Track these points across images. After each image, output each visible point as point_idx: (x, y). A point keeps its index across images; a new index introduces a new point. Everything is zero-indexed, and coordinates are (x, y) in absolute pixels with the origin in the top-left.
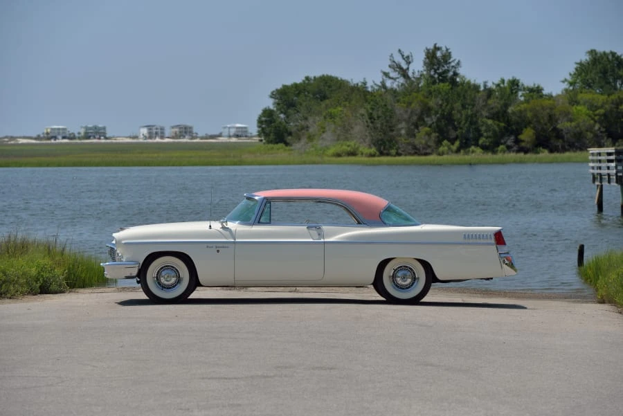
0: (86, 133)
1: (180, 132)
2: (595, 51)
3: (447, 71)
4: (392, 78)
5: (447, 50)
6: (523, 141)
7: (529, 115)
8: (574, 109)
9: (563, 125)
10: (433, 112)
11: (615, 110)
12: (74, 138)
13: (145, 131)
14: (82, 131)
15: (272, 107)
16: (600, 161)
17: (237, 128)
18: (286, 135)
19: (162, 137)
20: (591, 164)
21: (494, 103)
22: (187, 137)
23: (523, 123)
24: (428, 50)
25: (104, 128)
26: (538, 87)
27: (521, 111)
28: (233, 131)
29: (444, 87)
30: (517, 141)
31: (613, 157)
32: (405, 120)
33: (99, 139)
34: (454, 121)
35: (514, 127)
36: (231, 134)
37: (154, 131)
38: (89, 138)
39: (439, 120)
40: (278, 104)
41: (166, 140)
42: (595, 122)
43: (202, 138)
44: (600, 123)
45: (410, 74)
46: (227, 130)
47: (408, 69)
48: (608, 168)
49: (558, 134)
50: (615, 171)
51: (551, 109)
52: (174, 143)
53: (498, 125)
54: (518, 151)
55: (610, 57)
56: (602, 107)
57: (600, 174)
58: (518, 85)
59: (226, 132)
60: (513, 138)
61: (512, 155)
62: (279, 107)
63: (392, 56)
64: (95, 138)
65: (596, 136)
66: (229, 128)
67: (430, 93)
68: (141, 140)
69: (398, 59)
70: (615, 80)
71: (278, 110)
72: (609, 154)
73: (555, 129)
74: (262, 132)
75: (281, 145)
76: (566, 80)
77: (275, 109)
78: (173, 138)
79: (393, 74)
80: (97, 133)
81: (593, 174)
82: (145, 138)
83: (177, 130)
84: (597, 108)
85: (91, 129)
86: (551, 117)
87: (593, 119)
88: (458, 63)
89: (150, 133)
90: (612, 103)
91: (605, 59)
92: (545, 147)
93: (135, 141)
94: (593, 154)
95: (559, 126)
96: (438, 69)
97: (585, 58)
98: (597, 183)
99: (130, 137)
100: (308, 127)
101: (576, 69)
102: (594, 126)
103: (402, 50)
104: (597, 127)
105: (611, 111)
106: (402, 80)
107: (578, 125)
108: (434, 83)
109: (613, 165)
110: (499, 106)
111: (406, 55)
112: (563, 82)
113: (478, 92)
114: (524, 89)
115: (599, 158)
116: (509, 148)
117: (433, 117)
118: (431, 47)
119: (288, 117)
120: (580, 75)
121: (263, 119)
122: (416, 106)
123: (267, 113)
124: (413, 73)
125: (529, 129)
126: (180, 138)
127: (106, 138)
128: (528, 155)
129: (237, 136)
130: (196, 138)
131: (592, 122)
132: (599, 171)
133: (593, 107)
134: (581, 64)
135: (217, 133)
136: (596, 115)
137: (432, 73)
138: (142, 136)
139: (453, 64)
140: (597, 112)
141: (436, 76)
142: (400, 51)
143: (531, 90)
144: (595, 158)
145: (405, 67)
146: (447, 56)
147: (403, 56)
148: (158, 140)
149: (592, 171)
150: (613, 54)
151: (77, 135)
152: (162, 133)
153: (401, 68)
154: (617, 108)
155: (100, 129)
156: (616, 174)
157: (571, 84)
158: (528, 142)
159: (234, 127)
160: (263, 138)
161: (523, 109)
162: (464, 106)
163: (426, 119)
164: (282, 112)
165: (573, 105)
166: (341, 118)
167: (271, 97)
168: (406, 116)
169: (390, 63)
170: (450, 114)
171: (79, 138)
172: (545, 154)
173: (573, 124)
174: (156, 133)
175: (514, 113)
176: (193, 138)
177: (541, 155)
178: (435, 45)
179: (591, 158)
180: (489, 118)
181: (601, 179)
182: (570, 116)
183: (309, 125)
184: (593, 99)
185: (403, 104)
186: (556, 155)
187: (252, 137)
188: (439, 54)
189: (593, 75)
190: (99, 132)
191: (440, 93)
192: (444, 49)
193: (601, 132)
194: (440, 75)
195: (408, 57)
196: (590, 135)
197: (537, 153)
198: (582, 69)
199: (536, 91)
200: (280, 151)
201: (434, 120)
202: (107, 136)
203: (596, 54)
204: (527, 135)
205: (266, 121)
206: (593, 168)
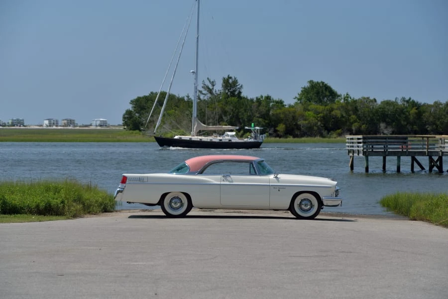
0: (12, 123)
1: (67, 123)
2: (312, 81)
3: (234, 91)
4: (204, 94)
5: (235, 78)
6: (278, 131)
7: (282, 116)
8: (307, 113)
9: (301, 122)
10: (228, 113)
11: (329, 114)
12: (5, 126)
13: (47, 122)
14: (10, 122)
15: (131, 109)
16: (353, 143)
17: (101, 121)
18: (140, 125)
19: (57, 126)
20: (347, 144)
21: (263, 109)
22: (71, 126)
23: (278, 121)
24: (224, 78)
25: (23, 120)
26: (281, 100)
27: (277, 114)
28: (98, 123)
29: (235, 99)
30: (276, 131)
31: (361, 141)
32: (212, 118)
33: (20, 126)
34: (240, 119)
35: (273, 123)
36: (97, 125)
37: (52, 122)
38: (14, 126)
39: (231, 118)
40: (135, 107)
41: (59, 128)
42: (318, 121)
43: (80, 127)
44: (321, 121)
45: (214, 92)
46: (95, 122)
47: (213, 89)
48: (358, 147)
49: (298, 127)
50: (362, 148)
51: (294, 113)
52: (64, 129)
53: (264, 122)
54: (276, 137)
55: (321, 85)
56: (321, 113)
57: (353, 150)
58: (270, 99)
59: (94, 123)
60: (273, 129)
61: (273, 139)
62: (135, 109)
63: (204, 81)
64: (17, 126)
65: (319, 129)
66: (96, 121)
67: (227, 103)
68: (45, 128)
69: (208, 83)
70: (323, 98)
71: (135, 110)
72: (359, 139)
73: (296, 125)
74: (125, 124)
75: (137, 131)
76: (296, 97)
77: (133, 110)
78: (63, 126)
79: (204, 92)
80: (18, 123)
81: (348, 150)
82: (47, 126)
83: (66, 122)
84: (319, 113)
85: (15, 120)
86: (294, 117)
87: (317, 119)
88: (241, 86)
89: (50, 123)
90: (328, 110)
91: (318, 85)
92: (291, 134)
93: (41, 128)
94: (348, 139)
95: (299, 123)
96: (230, 89)
97: (307, 85)
98: (351, 154)
99: (38, 126)
100: (153, 121)
101: (302, 91)
102: (317, 123)
103: (210, 78)
104: (319, 123)
105: (327, 115)
106: (209, 95)
107: (309, 123)
108: (228, 97)
109: (361, 145)
110: (265, 111)
111: (212, 81)
112: (295, 99)
113: (253, 102)
114: (273, 102)
115: (352, 141)
116: (270, 135)
117: (228, 116)
118: (226, 77)
119: (140, 115)
120: (304, 94)
121: (126, 116)
122: (218, 110)
123: (129, 113)
124: (216, 91)
125: (281, 124)
126: (67, 127)
127: (25, 126)
128: (281, 139)
129: (101, 126)
130: (77, 126)
131: (316, 121)
132: (352, 148)
133: (317, 113)
134: (304, 88)
135: (89, 124)
136: (318, 117)
137: (227, 91)
138: (45, 125)
139: (238, 87)
140: (319, 116)
141: (229, 93)
142: (208, 79)
143: (277, 102)
144: (350, 141)
145: (211, 87)
146: (235, 82)
147: (210, 81)
148: (54, 127)
149: (347, 148)
150: (323, 83)
151: (7, 124)
152: (57, 123)
153: (209, 88)
154: (330, 113)
155: (21, 120)
156: (363, 150)
157: (299, 99)
158: (282, 132)
159: (98, 121)
160: (126, 127)
161: (278, 113)
162: (245, 110)
163: (224, 118)
164: (137, 112)
165: (306, 111)
166: (175, 116)
167: (131, 103)
168: (212, 116)
169: (202, 85)
170: (237, 115)
171: (8, 126)
172: (291, 139)
173: (307, 122)
174: (54, 123)
175: (273, 115)
176: (75, 126)
177: (288, 139)
178: (229, 75)
179: (347, 141)
180: (259, 117)
181: (353, 152)
182: (304, 118)
183: (154, 120)
184: (317, 108)
185: (210, 109)
186: (296, 139)
187: (109, 126)
188: (230, 81)
189: (311, 95)
190: (20, 123)
191: (232, 103)
192: (233, 78)
193: (322, 127)
194: (231, 92)
195: (213, 82)
196: (315, 128)
197: (287, 138)
198: (305, 91)
199: (281, 103)
200: (137, 135)
201: (229, 118)
202: (25, 124)
203: (313, 83)
204: (281, 128)
205: (127, 117)
206: (348, 146)
